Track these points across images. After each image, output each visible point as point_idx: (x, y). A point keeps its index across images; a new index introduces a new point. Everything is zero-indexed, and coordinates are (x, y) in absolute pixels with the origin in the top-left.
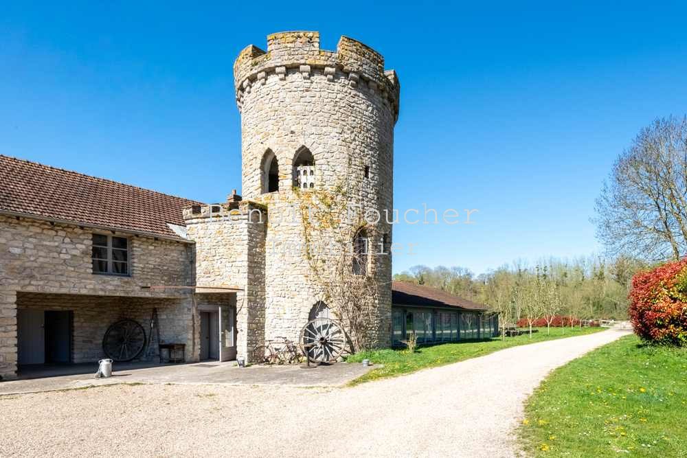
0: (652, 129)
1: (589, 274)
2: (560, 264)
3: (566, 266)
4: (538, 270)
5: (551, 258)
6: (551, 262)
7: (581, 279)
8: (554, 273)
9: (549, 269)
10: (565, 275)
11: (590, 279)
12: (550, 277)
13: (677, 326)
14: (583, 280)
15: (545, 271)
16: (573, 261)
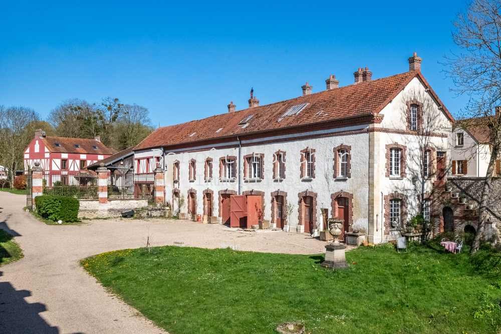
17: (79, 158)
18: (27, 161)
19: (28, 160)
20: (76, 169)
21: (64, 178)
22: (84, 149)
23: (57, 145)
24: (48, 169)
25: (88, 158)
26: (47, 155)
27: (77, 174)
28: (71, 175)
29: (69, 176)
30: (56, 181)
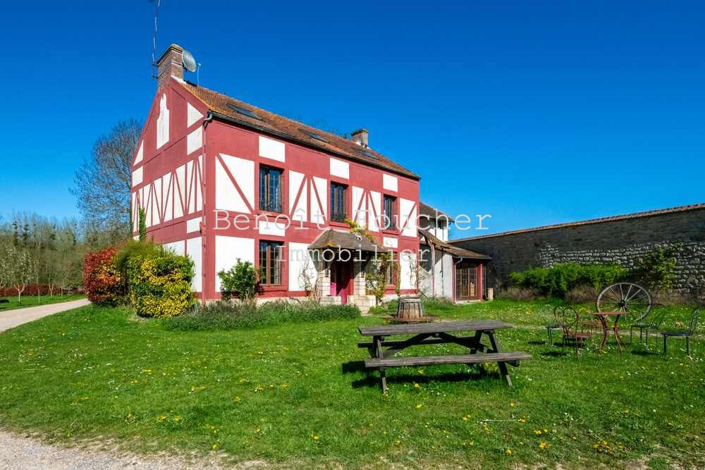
0: (127, 124)
1: (81, 238)
2: (46, 224)
3: (54, 228)
4: (16, 228)
5: (35, 215)
6: (33, 219)
7: (72, 242)
8: (39, 233)
9: (31, 228)
10: (53, 237)
11: (82, 244)
12: (32, 237)
13: (112, 292)
14: (74, 244)
15: (26, 229)
16: (64, 222)
17: (325, 173)
21: (270, 249)
24: (200, 207)
25: (354, 179)
27: (318, 237)
28: (299, 238)
29: (293, 246)
30: (235, 263)
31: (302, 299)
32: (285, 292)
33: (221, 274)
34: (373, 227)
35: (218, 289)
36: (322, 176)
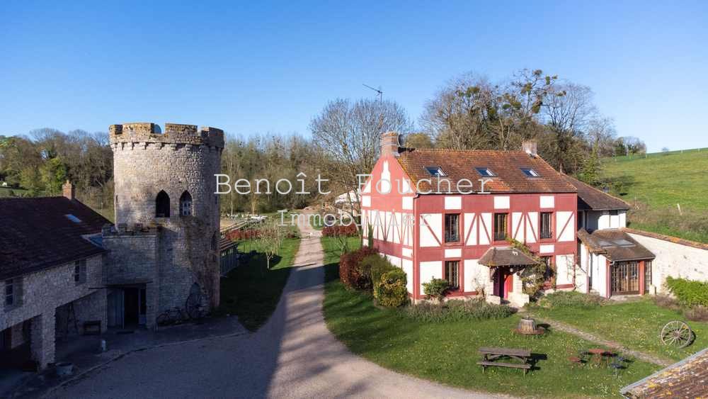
18: (366, 212)
19: (369, 212)
20: (484, 241)
21: (451, 267)
22: (504, 179)
23: (433, 172)
24: (411, 244)
25: (514, 207)
26: (408, 203)
27: (485, 254)
28: (471, 257)
29: (466, 262)
30: (432, 279)
31: (474, 297)
32: (463, 293)
33: (424, 284)
34: (531, 239)
35: (422, 293)
36: (489, 211)
